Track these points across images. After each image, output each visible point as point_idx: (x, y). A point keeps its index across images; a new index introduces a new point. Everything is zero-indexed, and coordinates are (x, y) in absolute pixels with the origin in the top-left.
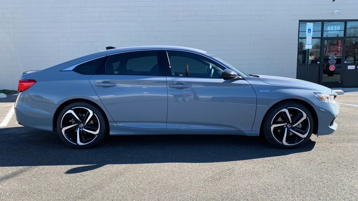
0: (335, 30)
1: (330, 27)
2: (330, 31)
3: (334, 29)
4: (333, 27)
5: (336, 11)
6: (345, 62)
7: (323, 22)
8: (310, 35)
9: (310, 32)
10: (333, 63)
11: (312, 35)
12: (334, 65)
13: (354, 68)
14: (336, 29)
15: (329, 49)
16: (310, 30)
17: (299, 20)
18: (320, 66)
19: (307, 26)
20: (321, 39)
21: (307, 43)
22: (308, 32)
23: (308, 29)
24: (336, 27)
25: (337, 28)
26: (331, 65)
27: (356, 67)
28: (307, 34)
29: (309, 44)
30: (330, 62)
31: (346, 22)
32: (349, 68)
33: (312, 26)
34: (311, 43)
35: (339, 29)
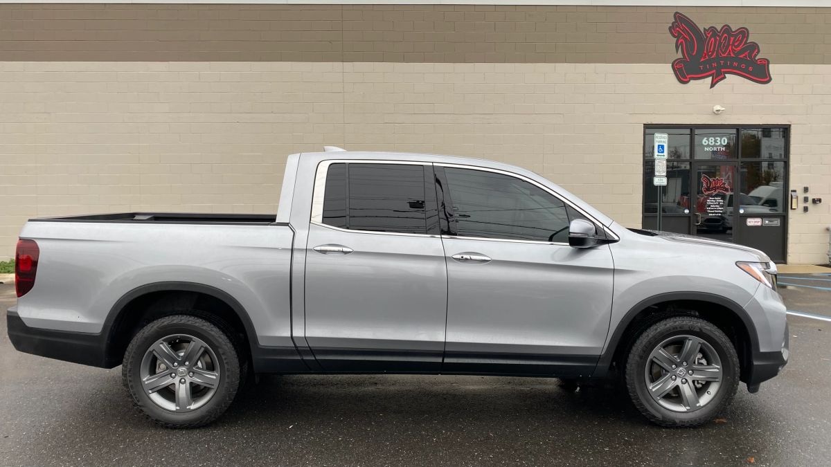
0: (719, 146)
1: (708, 140)
2: (708, 146)
3: (716, 144)
4: (713, 139)
5: (718, 107)
6: (742, 211)
7: (692, 128)
8: (663, 157)
9: (663, 152)
10: (716, 213)
11: (666, 157)
12: (718, 216)
13: (759, 224)
14: (719, 143)
15: (707, 183)
16: (663, 147)
17: (644, 124)
18: (689, 217)
19: (656, 140)
20: (691, 163)
21: (656, 174)
22: (659, 152)
23: (659, 146)
24: (719, 139)
25: (721, 141)
26: (712, 216)
27: (763, 222)
28: (656, 156)
29: (660, 176)
30: (711, 210)
31: (738, 129)
32: (749, 224)
33: (666, 140)
34: (665, 174)
35: (725, 144)
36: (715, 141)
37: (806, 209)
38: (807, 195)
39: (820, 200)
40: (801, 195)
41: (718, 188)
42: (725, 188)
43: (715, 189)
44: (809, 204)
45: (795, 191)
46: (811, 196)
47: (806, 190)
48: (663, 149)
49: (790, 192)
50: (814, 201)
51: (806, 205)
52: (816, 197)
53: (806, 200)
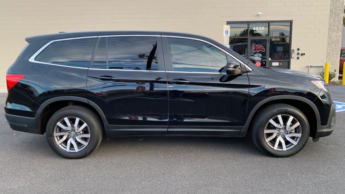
1: (255, 28)
2: (255, 31)
3: (259, 30)
5: (260, 13)
6: (270, 59)
7: (248, 23)
8: (227, 36)
9: (227, 34)
10: (259, 60)
11: (229, 36)
12: (259, 62)
13: (278, 65)
14: (260, 29)
15: (255, 47)
16: (227, 31)
17: (227, 22)
19: (225, 28)
22: (225, 34)
24: (261, 27)
25: (261, 28)
26: (257, 62)
27: (280, 64)
28: (224, 36)
29: (226, 44)
30: (256, 59)
31: (269, 23)
32: (273, 65)
33: (229, 28)
34: (228, 43)
35: (263, 30)
36: (259, 28)
37: (298, 58)
38: (298, 52)
39: (304, 54)
40: (296, 52)
41: (260, 49)
42: (263, 49)
43: (258, 49)
44: (299, 56)
45: (293, 50)
46: (300, 53)
47: (298, 49)
48: (228, 32)
49: (291, 51)
50: (302, 55)
51: (298, 56)
52: (303, 53)
53: (298, 54)
